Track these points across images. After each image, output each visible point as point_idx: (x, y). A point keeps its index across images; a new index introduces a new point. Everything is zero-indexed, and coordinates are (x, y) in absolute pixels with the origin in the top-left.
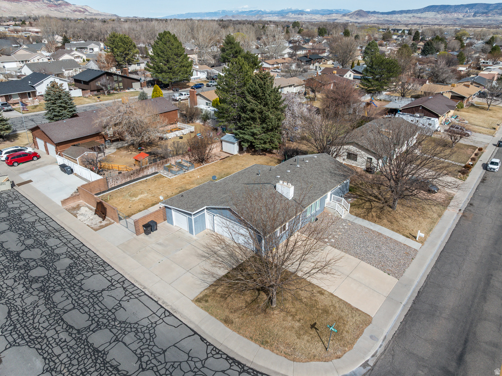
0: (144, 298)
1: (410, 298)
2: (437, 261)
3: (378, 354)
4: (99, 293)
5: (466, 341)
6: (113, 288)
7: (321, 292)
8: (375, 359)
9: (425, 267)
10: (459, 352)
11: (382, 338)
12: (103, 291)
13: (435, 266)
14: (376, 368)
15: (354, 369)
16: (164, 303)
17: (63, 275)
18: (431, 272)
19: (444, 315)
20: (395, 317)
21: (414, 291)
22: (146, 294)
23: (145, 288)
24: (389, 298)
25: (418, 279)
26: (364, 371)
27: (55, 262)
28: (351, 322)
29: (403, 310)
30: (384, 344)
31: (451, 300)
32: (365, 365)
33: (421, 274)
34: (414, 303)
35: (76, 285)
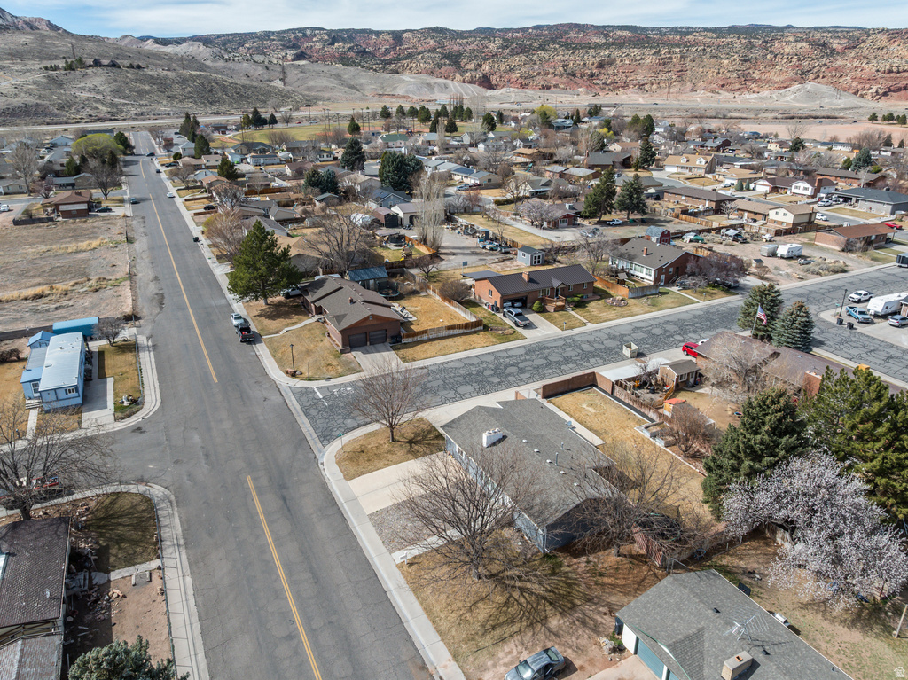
1: (345, 510)
2: (367, 559)
3: (322, 471)
5: (289, 510)
6: (457, 394)
7: (387, 465)
8: (322, 469)
9: (367, 544)
10: (288, 501)
11: (330, 478)
12: (456, 391)
13: (361, 550)
14: (316, 466)
15: (324, 459)
17: (481, 380)
18: (358, 543)
19: (315, 515)
20: (338, 492)
21: (349, 517)
22: (443, 404)
24: (355, 499)
25: (358, 529)
26: (319, 462)
27: (498, 377)
28: (352, 469)
29: (339, 500)
30: (325, 477)
31: (322, 529)
32: (322, 464)
33: (362, 535)
34: (339, 509)
35: (467, 383)
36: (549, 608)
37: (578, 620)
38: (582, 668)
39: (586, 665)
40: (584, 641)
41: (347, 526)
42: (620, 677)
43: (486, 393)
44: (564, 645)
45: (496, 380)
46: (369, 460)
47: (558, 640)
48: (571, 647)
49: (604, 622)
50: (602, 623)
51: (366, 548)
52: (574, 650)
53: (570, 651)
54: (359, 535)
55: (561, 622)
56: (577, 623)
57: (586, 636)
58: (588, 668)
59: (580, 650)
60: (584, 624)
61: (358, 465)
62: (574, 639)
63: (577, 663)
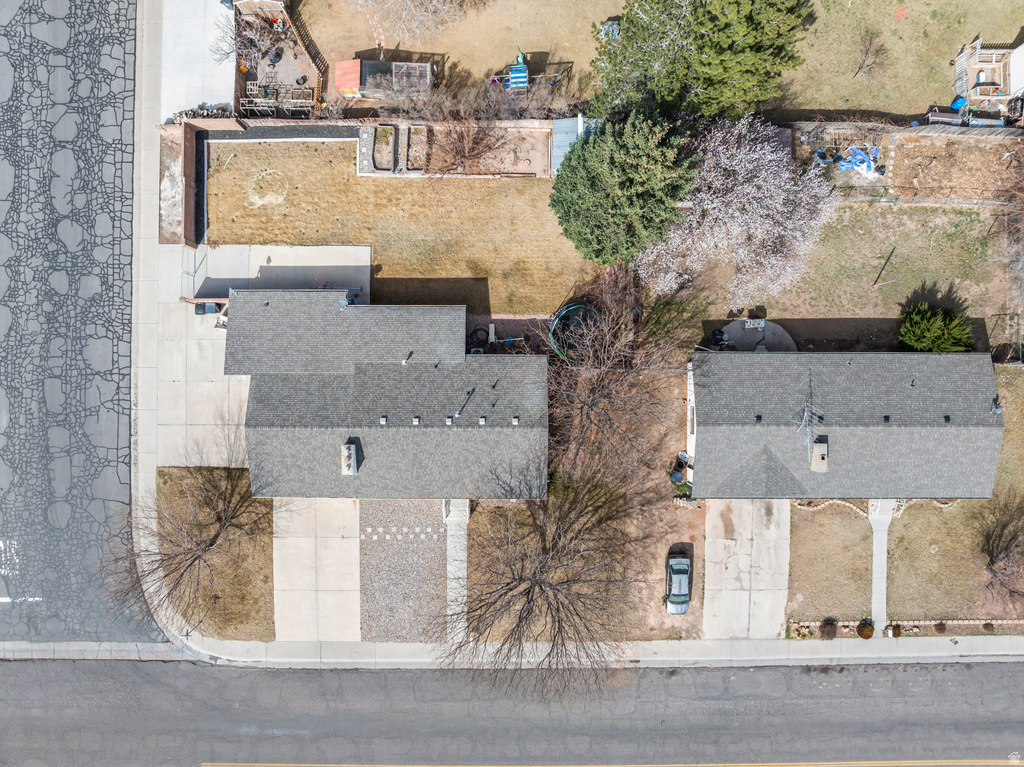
0: (124, 419)
1: (337, 663)
3: (234, 664)
4: (92, 374)
6: (109, 377)
8: (228, 663)
9: (415, 660)
11: (256, 660)
12: (98, 373)
13: (424, 671)
14: (217, 668)
15: (202, 652)
16: (136, 443)
17: (79, 310)
18: (407, 670)
19: (332, 705)
20: (295, 660)
21: (353, 663)
22: (130, 416)
23: (136, 405)
24: (320, 644)
25: (381, 660)
26: (207, 660)
27: (84, 275)
29: (310, 663)
30: (250, 664)
31: (366, 704)
32: (214, 658)
33: (395, 660)
34: (331, 670)
35: (80, 341)
36: (614, 524)
37: (643, 505)
38: (692, 538)
39: (692, 533)
40: (667, 517)
41: (370, 672)
42: (719, 513)
43: (128, 325)
44: (662, 537)
45: (92, 285)
46: (243, 598)
47: (654, 540)
48: (667, 533)
49: (657, 482)
50: (658, 485)
51: (421, 663)
52: (671, 533)
53: (669, 536)
54: (393, 664)
55: (635, 522)
56: (644, 508)
57: (663, 511)
58: (695, 533)
59: (673, 527)
60: (649, 502)
61: (248, 616)
62: (660, 524)
63: (686, 539)
